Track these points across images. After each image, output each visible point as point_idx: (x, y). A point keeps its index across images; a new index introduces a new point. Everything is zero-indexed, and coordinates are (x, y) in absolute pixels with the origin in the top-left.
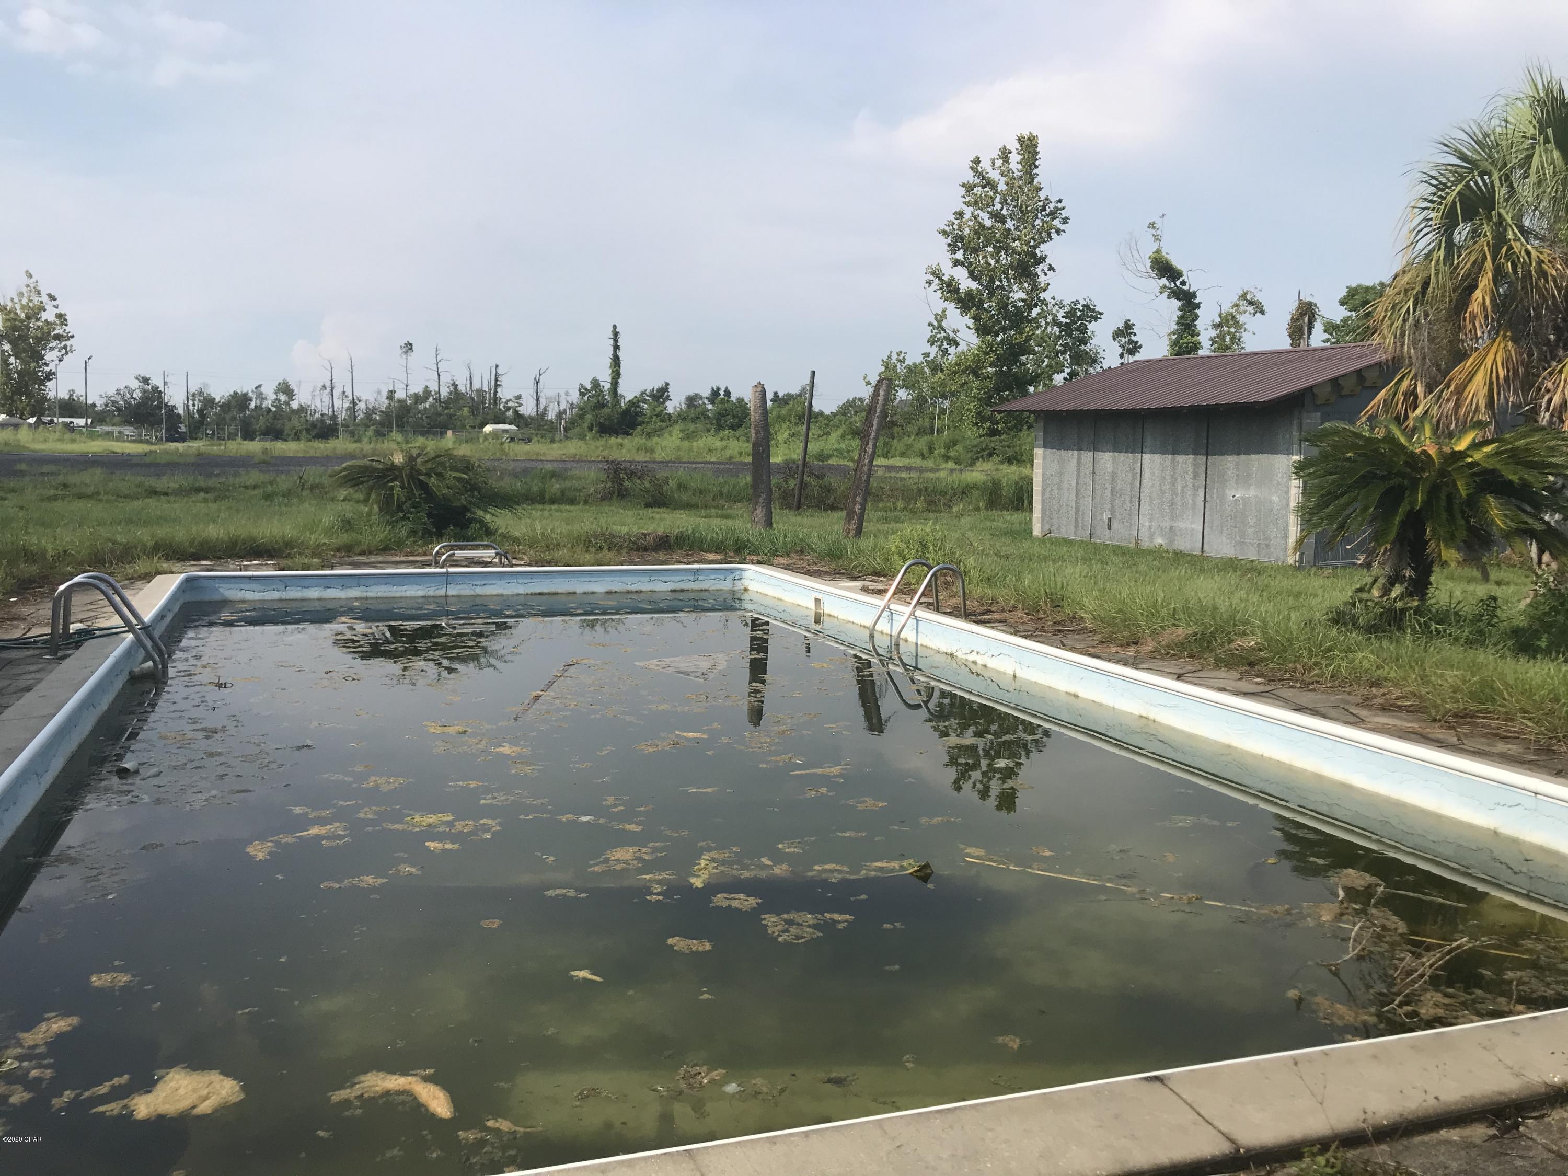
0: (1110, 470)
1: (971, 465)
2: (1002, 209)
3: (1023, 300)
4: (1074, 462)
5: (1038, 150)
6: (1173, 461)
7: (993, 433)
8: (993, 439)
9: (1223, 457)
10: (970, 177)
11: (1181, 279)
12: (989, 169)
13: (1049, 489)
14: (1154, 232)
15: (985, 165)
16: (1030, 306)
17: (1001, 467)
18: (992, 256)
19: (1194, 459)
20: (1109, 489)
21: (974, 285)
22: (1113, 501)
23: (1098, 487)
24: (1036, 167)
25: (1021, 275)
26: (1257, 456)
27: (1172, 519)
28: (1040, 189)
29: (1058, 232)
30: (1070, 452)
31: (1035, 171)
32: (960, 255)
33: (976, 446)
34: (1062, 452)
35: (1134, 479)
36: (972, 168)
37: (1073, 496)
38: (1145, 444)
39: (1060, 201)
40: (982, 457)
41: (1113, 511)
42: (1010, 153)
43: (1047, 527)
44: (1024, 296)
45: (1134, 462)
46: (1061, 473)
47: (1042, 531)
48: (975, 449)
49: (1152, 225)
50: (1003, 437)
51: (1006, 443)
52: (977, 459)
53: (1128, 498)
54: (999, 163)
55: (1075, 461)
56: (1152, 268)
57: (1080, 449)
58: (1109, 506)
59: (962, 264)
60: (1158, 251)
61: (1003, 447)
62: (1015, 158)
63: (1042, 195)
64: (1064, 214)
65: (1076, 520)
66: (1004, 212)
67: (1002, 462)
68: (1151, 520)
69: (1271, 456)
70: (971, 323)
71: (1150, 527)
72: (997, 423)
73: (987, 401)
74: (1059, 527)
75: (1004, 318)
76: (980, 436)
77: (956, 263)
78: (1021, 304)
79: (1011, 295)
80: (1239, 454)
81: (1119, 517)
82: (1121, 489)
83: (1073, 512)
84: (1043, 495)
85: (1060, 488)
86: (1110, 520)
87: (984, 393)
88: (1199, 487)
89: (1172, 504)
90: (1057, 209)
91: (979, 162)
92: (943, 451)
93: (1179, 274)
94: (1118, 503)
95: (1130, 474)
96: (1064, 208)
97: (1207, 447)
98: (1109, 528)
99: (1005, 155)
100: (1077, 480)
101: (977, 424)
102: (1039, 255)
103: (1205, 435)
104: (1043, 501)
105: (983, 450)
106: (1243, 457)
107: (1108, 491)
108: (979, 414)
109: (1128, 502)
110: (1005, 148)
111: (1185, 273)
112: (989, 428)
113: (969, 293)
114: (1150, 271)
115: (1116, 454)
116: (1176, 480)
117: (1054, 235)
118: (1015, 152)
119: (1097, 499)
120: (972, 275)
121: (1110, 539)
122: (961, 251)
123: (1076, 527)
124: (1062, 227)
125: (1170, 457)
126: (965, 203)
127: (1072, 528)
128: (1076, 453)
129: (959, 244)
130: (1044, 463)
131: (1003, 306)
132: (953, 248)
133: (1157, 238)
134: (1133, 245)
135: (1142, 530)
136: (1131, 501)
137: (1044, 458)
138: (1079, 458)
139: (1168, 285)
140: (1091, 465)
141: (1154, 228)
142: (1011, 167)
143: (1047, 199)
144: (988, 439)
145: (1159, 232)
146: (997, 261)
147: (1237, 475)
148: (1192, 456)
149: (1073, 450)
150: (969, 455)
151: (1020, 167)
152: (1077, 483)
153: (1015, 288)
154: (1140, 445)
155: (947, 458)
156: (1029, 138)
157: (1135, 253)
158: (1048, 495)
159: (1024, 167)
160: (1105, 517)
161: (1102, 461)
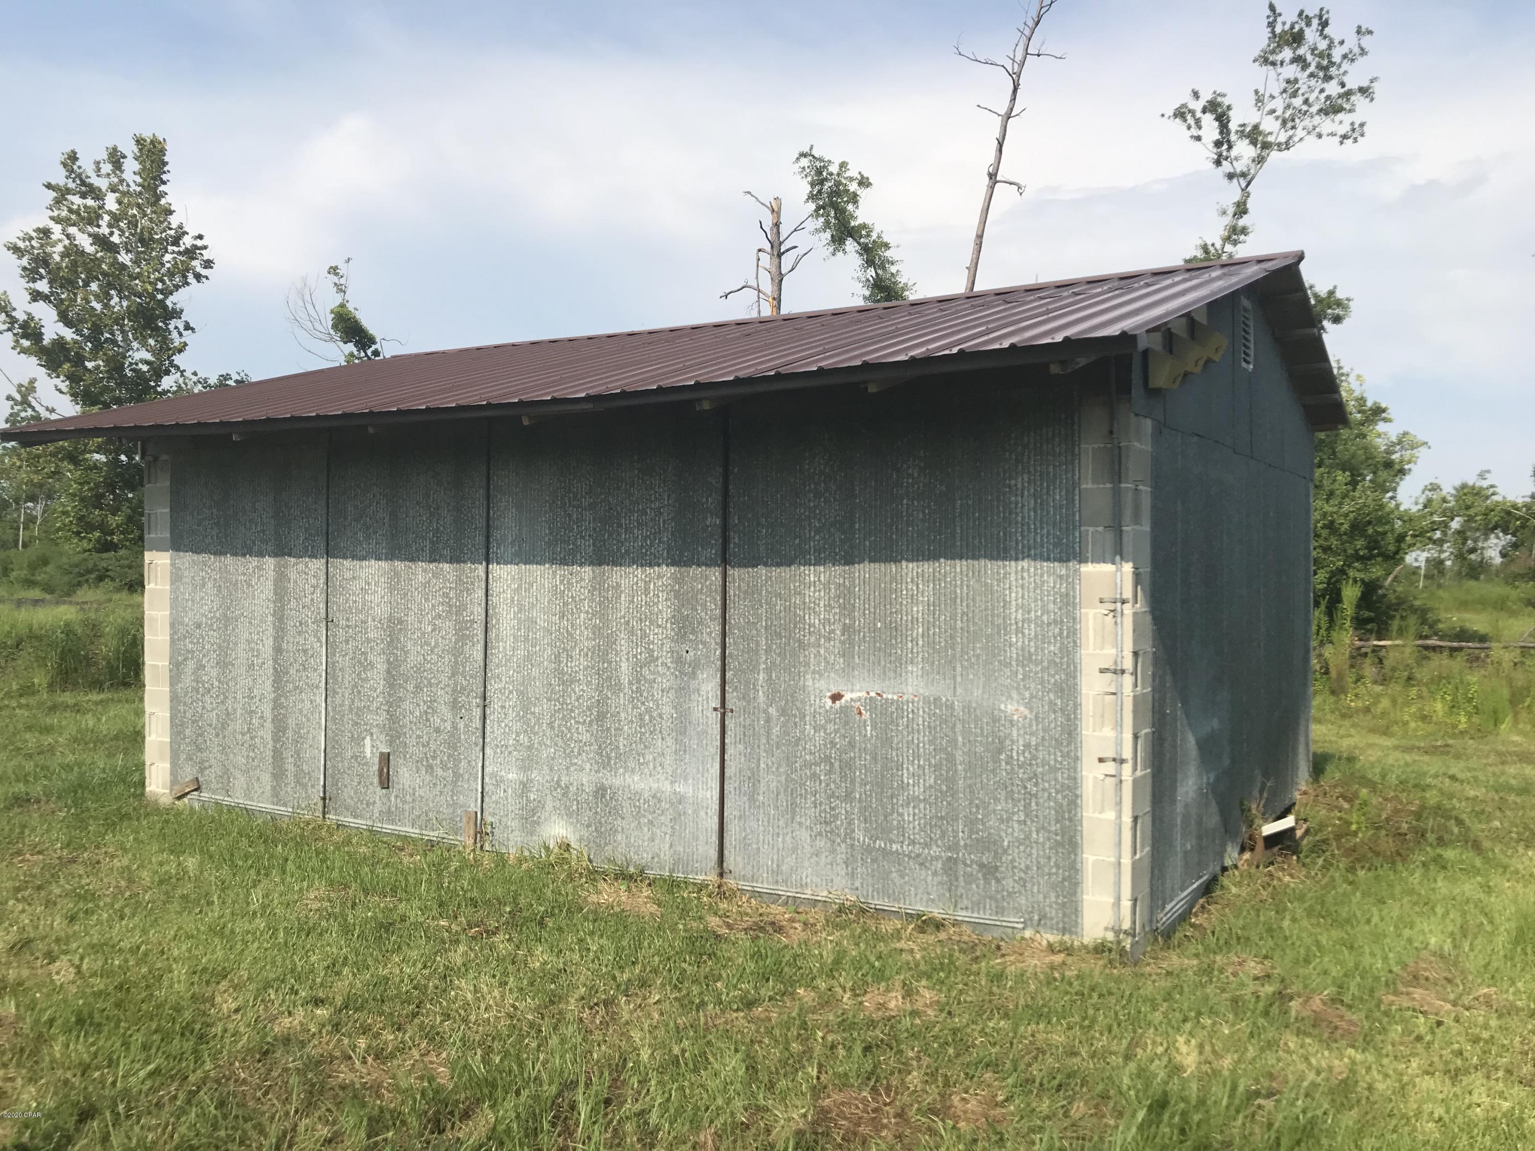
0: (381, 611)
1: (68, 595)
2: (112, 234)
3: (147, 362)
4: (265, 589)
5: (166, 159)
6: (598, 586)
7: (106, 547)
8: (105, 555)
9: (785, 572)
10: (59, 177)
11: (374, 347)
12: (92, 174)
13: (191, 664)
14: (336, 279)
15: (86, 164)
16: (159, 372)
17: (116, 597)
18: (97, 297)
19: (678, 580)
20: (381, 667)
21: (69, 334)
22: (393, 704)
23: (343, 662)
24: (164, 183)
25: (144, 328)
26: (927, 567)
27: (605, 762)
28: (171, 212)
29: (198, 277)
30: (254, 561)
31: (162, 188)
32: (43, 286)
33: (76, 566)
34: (229, 559)
35: (462, 635)
36: (65, 165)
37: (265, 686)
38: (496, 534)
39: (200, 237)
40: (87, 581)
41: (394, 732)
42: (124, 157)
43: (188, 773)
44: (148, 356)
45: (463, 586)
46: (227, 621)
47: (174, 781)
48: (77, 570)
49: (334, 270)
50: (122, 552)
51: (126, 562)
52: (79, 584)
53: (444, 697)
54: (107, 168)
55: (270, 585)
56: (335, 327)
57: (281, 550)
58: (382, 718)
59: (46, 298)
60: (342, 306)
61: (122, 567)
62: (131, 166)
63: (174, 221)
64: (207, 254)
65: (277, 754)
66: (116, 239)
67: (119, 590)
68: (526, 765)
69: (988, 567)
70: (64, 386)
71: (525, 786)
72: (112, 533)
73: (97, 501)
74: (226, 775)
75: (119, 385)
76: (85, 551)
77: (36, 296)
78: (145, 368)
79: (130, 353)
80: (849, 560)
81: (415, 751)
82: (419, 669)
83: (267, 733)
84: (175, 679)
85: (224, 664)
86: (385, 759)
87: (90, 489)
88: (696, 665)
89: (601, 717)
90: (196, 247)
91: (77, 159)
92: (24, 573)
93: (372, 341)
94: (411, 708)
95: (448, 626)
96: (205, 247)
97: (726, 541)
98: (385, 782)
99: (116, 159)
100: (279, 638)
101: (78, 533)
102: (170, 305)
103: (712, 501)
104: (175, 699)
105: (89, 572)
106: (865, 571)
107: (377, 677)
108: (81, 519)
109: (445, 710)
110: (115, 149)
111: (378, 340)
112: (98, 540)
113: (60, 343)
114: (332, 332)
115: (399, 565)
116: (611, 641)
117: (191, 278)
118: (130, 156)
119: (343, 695)
120: (64, 318)
121: (389, 815)
122: (45, 281)
123: (278, 775)
124: (204, 272)
125: (587, 571)
126: (52, 218)
127: (266, 778)
128: (270, 562)
129: (42, 271)
130: (174, 591)
131: (116, 366)
132: (31, 274)
133: (341, 289)
134: (307, 297)
135: (495, 795)
136: (455, 706)
137: (176, 577)
138: (281, 578)
139: (356, 353)
140: (319, 596)
141: (336, 274)
142: (124, 176)
143: (180, 227)
144: (96, 555)
145: (342, 281)
146: (106, 306)
147: (845, 629)
148: (667, 571)
149: (261, 554)
150: (66, 578)
151: (138, 179)
152: (278, 650)
153: (135, 345)
154: (480, 539)
155: (30, 583)
156: (152, 142)
157: (310, 307)
158: (188, 680)
159: (145, 180)
160: (371, 749)
161: (356, 586)
